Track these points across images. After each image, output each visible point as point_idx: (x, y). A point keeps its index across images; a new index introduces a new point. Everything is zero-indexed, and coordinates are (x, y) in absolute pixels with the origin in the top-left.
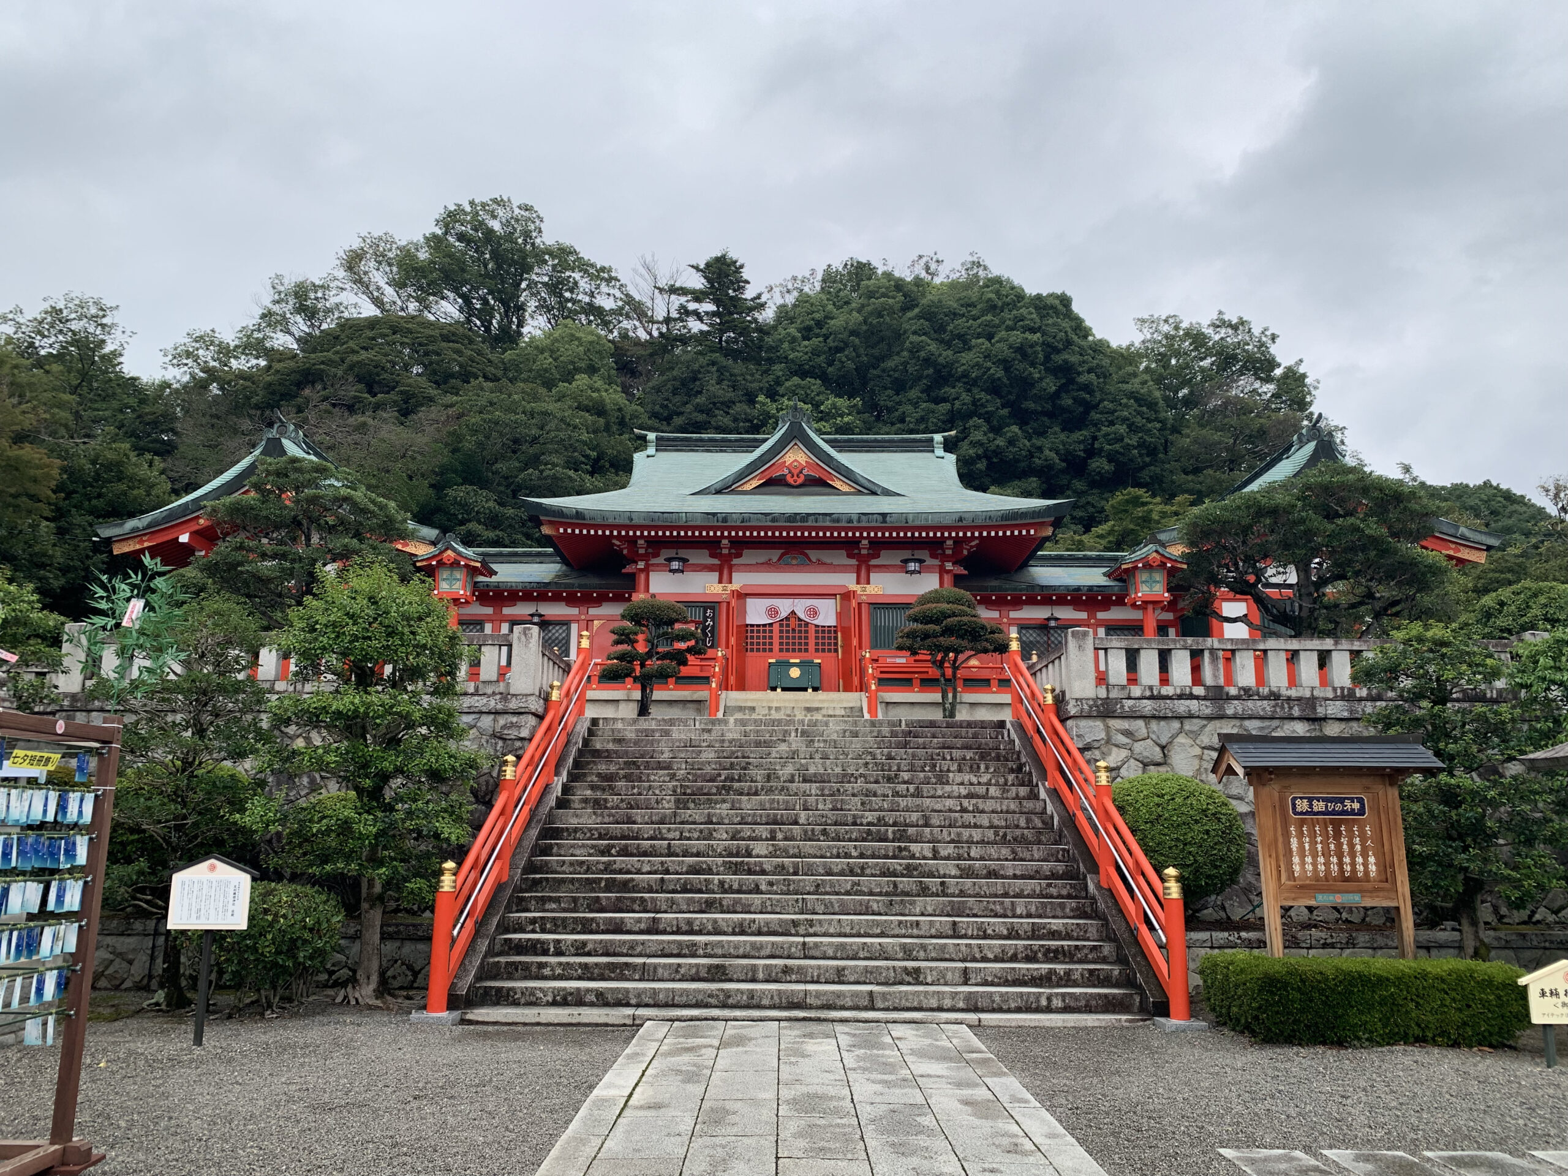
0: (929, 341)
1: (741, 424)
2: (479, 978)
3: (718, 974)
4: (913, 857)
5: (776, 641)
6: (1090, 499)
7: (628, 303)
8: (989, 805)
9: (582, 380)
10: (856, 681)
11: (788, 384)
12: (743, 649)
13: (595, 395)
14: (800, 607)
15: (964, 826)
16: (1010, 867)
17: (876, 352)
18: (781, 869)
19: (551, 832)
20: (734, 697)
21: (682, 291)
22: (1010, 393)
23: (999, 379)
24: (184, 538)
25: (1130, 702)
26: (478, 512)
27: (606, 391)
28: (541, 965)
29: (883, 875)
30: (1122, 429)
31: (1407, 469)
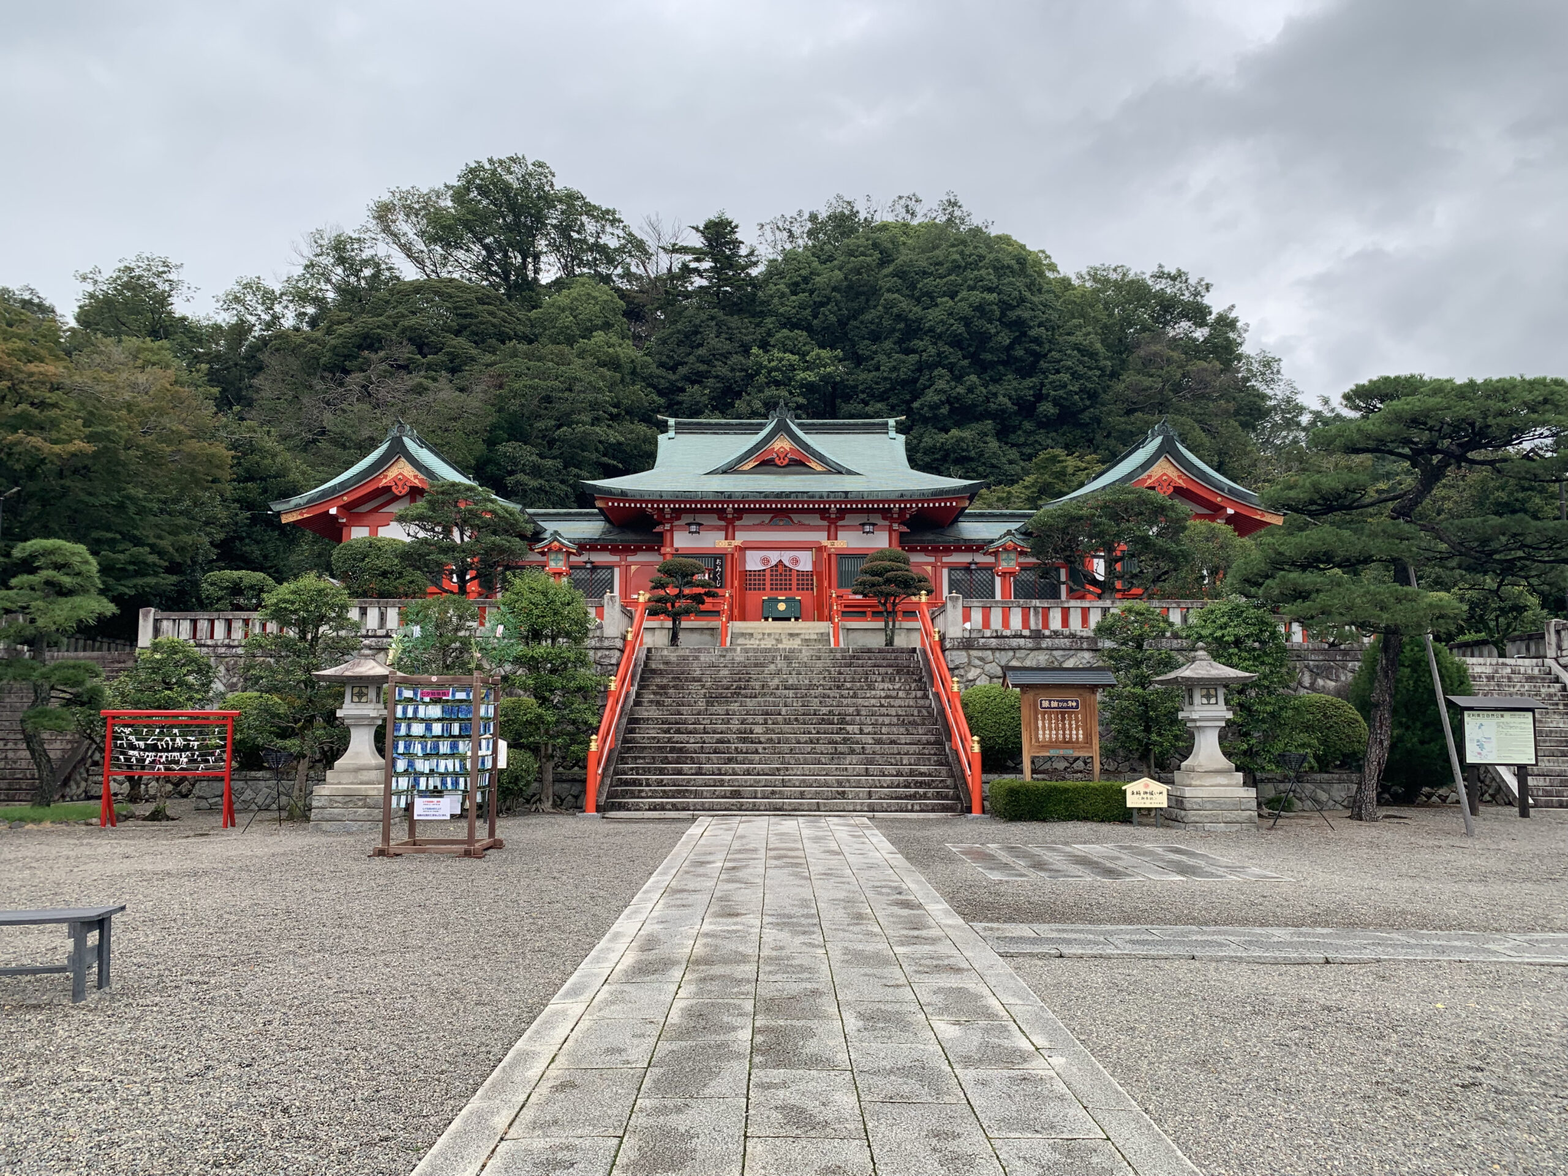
0: (902, 299)
1: (738, 374)
2: (607, 798)
3: (736, 794)
4: (848, 733)
5: (768, 582)
6: (1037, 438)
7: (631, 242)
8: (897, 702)
9: (599, 336)
10: (826, 612)
11: (779, 335)
12: (744, 588)
13: (611, 350)
14: (786, 557)
15: (880, 715)
16: (903, 739)
17: (855, 305)
18: (770, 740)
19: (633, 721)
20: (737, 626)
21: (684, 250)
22: (970, 345)
23: (960, 334)
24: (333, 511)
25: (983, 640)
26: (524, 465)
27: (620, 345)
28: (641, 792)
29: (830, 743)
30: (1065, 377)
31: (1326, 402)
